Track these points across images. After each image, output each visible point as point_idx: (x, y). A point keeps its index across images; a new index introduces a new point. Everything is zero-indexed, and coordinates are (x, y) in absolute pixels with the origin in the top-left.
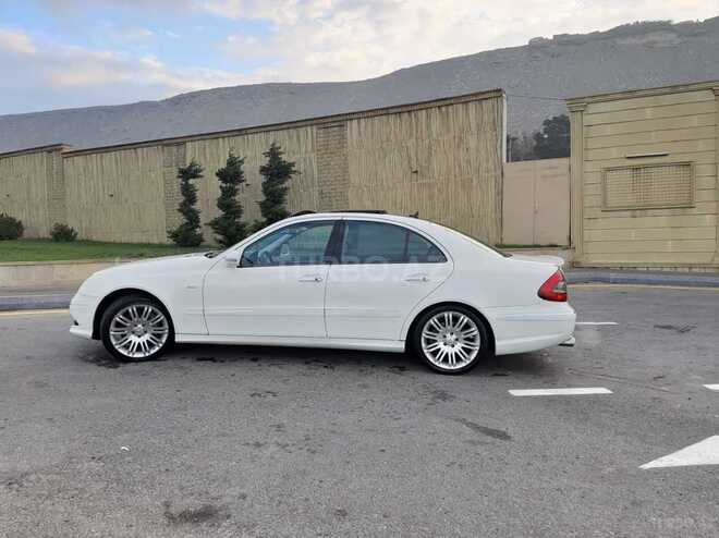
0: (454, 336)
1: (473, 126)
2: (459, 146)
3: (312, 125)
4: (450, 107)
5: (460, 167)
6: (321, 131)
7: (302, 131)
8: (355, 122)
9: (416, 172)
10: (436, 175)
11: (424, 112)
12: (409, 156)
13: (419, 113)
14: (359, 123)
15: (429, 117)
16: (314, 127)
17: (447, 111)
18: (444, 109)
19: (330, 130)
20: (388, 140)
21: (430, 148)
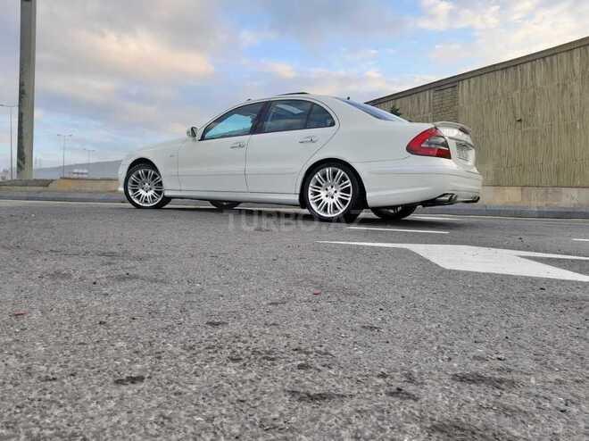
0: (334, 189)
1: (577, 71)
2: (563, 92)
3: (430, 89)
4: (555, 57)
5: (563, 112)
6: (437, 93)
7: (421, 95)
8: (466, 82)
9: (520, 121)
10: (540, 121)
11: (529, 64)
12: (514, 107)
13: (525, 66)
14: (469, 82)
15: (533, 68)
16: (432, 91)
17: (551, 61)
18: (548, 59)
19: (445, 91)
20: (494, 95)
21: (534, 96)
